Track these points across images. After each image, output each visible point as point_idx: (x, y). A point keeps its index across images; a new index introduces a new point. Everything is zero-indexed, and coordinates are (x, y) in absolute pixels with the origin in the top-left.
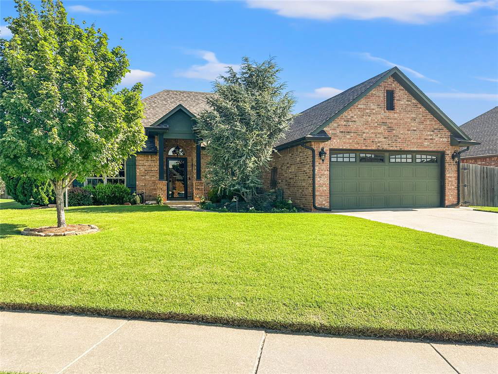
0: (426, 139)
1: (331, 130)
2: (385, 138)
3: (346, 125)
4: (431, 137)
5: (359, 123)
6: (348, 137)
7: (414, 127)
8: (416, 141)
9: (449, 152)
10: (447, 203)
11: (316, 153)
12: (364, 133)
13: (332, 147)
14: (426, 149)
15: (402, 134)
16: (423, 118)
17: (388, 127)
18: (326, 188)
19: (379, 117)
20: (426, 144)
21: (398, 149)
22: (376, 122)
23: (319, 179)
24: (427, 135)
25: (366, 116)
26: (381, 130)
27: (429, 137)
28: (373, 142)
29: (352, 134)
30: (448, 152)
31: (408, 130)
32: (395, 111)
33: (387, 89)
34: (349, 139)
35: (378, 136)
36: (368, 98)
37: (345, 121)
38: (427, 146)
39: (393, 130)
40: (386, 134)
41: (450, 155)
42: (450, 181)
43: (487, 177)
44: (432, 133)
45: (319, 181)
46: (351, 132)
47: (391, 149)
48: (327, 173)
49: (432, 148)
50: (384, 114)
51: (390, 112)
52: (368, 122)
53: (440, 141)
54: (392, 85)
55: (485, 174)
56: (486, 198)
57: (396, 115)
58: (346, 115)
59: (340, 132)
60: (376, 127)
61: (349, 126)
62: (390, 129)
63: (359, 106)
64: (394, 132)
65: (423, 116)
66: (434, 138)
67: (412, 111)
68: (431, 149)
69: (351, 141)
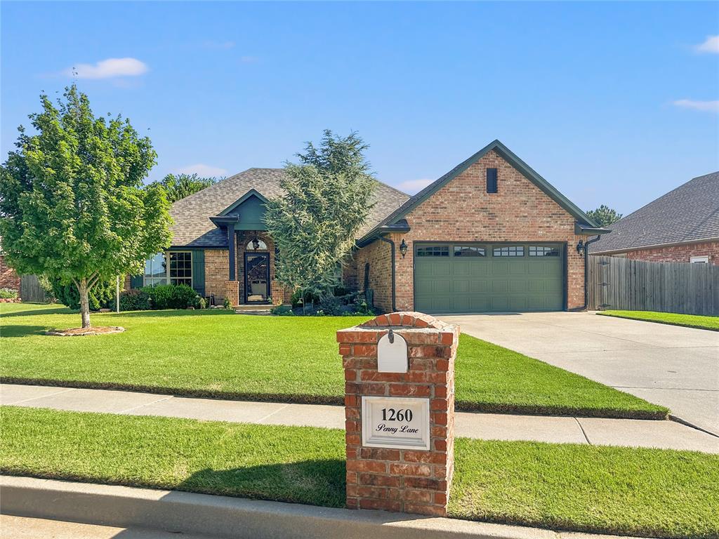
0: (541, 227)
1: (415, 218)
2: (485, 227)
3: (434, 213)
4: (548, 225)
5: (451, 211)
6: (437, 226)
7: (524, 212)
8: (526, 229)
9: (573, 243)
10: (570, 306)
11: (397, 246)
12: (457, 221)
13: (416, 239)
14: (541, 240)
15: (508, 222)
16: (537, 202)
17: (489, 214)
18: (409, 289)
19: (477, 202)
20: (540, 233)
21: (503, 239)
22: (473, 208)
23: (400, 277)
24: (542, 222)
25: (460, 201)
26: (479, 217)
27: (546, 225)
28: (469, 232)
29: (442, 223)
30: (571, 243)
31: (516, 217)
32: (498, 194)
33: (487, 166)
34: (438, 229)
35: (476, 224)
36: (463, 179)
37: (432, 208)
38: (542, 235)
39: (496, 216)
40: (487, 222)
41: (575, 246)
42: (575, 279)
43: (635, 273)
44: (549, 219)
45: (400, 280)
46: (440, 221)
47: (493, 240)
48: (411, 270)
49: (550, 238)
50: (484, 197)
51: (492, 196)
52: (462, 208)
53: (561, 229)
54: (494, 162)
55: (633, 270)
56: (633, 300)
57: (499, 199)
58: (434, 200)
59: (427, 221)
60: (473, 213)
61: (438, 213)
62: (492, 216)
63: (451, 190)
64: (497, 219)
65: (536, 199)
66: (552, 225)
67: (521, 193)
68: (548, 240)
69: (440, 231)
